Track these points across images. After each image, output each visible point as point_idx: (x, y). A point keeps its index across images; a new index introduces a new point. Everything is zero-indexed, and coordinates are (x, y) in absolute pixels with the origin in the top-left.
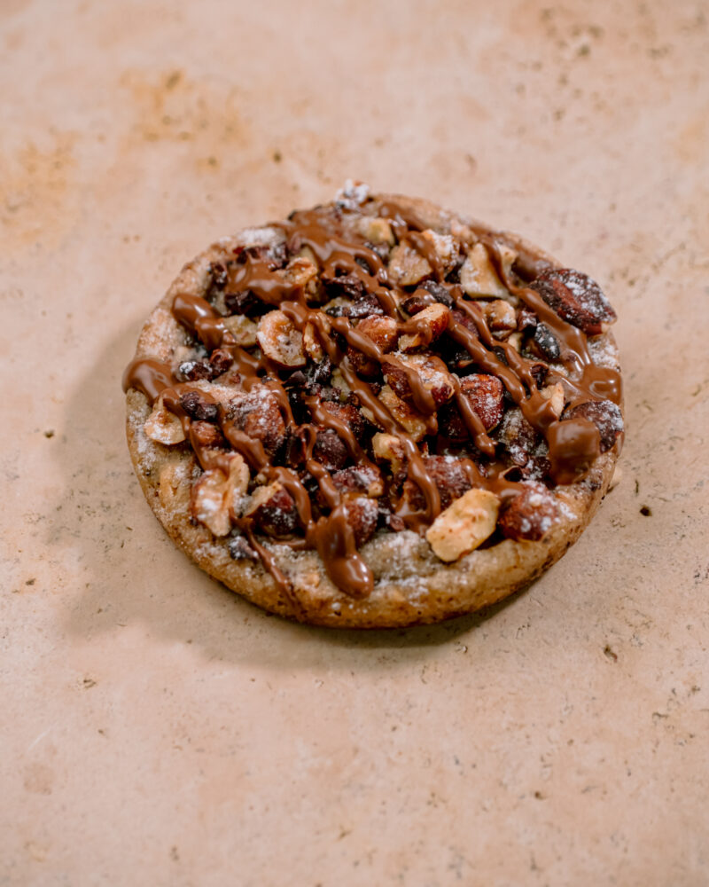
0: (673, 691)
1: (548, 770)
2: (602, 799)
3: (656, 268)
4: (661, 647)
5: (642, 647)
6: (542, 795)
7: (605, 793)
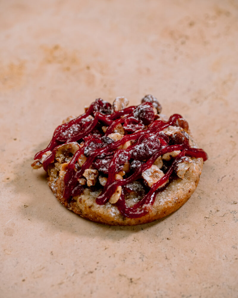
0: (211, 211)
1: (171, 232)
2: (188, 240)
3: (206, 98)
4: (207, 199)
5: (201, 199)
6: (169, 239)
7: (189, 238)
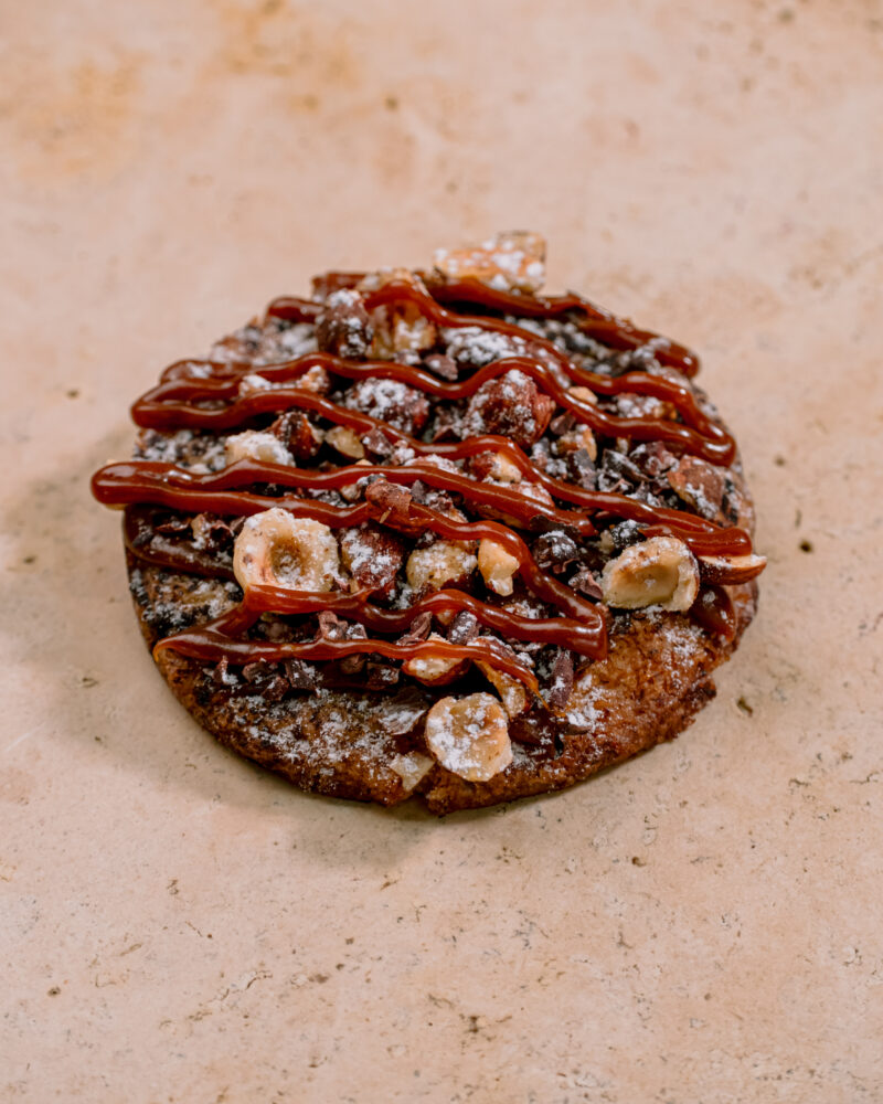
0: (819, 756)
1: (652, 832)
2: (716, 873)
3: (850, 270)
4: (809, 704)
5: (786, 703)
6: (642, 862)
7: (720, 866)
